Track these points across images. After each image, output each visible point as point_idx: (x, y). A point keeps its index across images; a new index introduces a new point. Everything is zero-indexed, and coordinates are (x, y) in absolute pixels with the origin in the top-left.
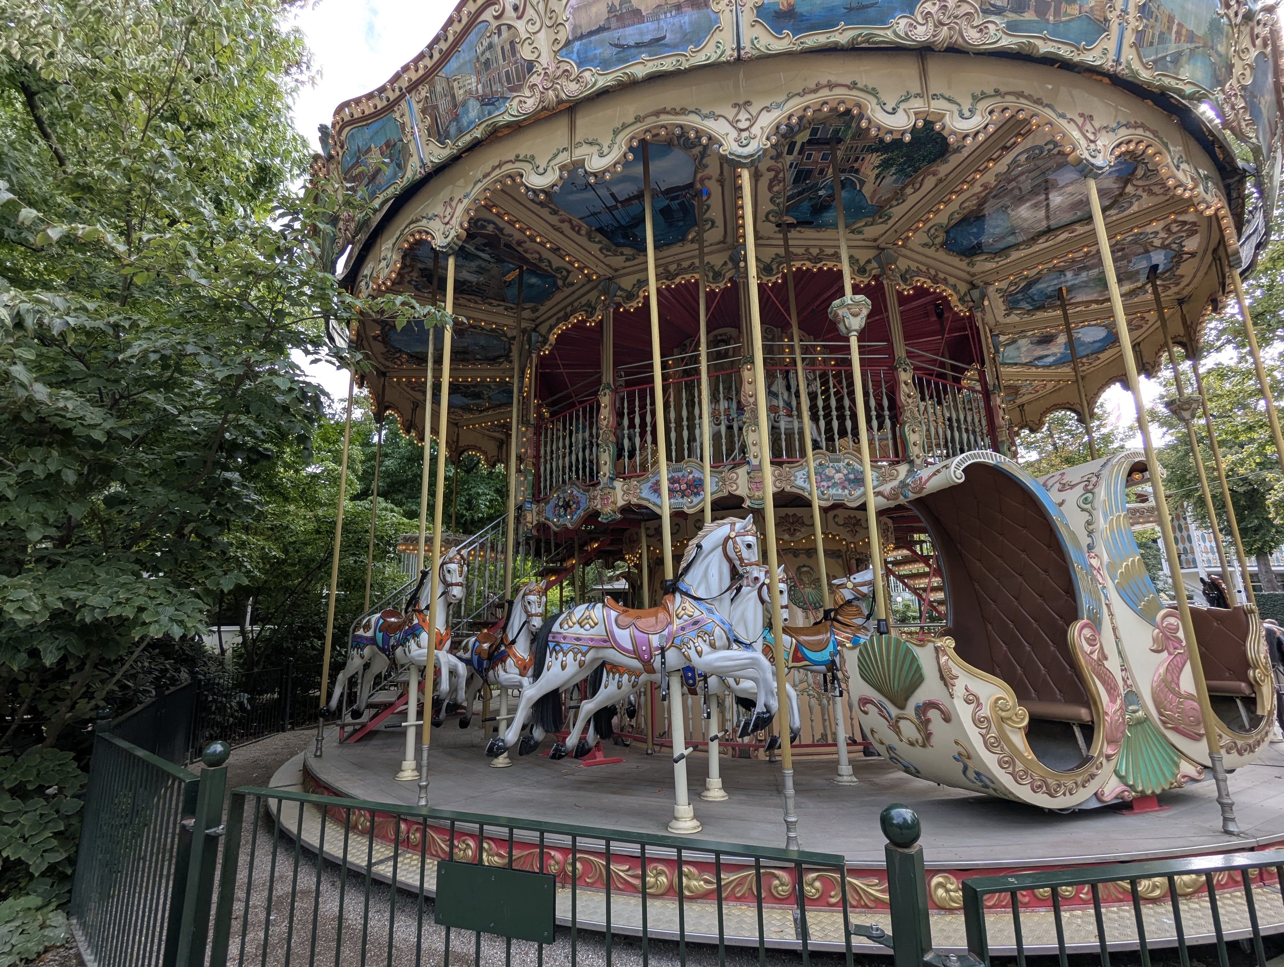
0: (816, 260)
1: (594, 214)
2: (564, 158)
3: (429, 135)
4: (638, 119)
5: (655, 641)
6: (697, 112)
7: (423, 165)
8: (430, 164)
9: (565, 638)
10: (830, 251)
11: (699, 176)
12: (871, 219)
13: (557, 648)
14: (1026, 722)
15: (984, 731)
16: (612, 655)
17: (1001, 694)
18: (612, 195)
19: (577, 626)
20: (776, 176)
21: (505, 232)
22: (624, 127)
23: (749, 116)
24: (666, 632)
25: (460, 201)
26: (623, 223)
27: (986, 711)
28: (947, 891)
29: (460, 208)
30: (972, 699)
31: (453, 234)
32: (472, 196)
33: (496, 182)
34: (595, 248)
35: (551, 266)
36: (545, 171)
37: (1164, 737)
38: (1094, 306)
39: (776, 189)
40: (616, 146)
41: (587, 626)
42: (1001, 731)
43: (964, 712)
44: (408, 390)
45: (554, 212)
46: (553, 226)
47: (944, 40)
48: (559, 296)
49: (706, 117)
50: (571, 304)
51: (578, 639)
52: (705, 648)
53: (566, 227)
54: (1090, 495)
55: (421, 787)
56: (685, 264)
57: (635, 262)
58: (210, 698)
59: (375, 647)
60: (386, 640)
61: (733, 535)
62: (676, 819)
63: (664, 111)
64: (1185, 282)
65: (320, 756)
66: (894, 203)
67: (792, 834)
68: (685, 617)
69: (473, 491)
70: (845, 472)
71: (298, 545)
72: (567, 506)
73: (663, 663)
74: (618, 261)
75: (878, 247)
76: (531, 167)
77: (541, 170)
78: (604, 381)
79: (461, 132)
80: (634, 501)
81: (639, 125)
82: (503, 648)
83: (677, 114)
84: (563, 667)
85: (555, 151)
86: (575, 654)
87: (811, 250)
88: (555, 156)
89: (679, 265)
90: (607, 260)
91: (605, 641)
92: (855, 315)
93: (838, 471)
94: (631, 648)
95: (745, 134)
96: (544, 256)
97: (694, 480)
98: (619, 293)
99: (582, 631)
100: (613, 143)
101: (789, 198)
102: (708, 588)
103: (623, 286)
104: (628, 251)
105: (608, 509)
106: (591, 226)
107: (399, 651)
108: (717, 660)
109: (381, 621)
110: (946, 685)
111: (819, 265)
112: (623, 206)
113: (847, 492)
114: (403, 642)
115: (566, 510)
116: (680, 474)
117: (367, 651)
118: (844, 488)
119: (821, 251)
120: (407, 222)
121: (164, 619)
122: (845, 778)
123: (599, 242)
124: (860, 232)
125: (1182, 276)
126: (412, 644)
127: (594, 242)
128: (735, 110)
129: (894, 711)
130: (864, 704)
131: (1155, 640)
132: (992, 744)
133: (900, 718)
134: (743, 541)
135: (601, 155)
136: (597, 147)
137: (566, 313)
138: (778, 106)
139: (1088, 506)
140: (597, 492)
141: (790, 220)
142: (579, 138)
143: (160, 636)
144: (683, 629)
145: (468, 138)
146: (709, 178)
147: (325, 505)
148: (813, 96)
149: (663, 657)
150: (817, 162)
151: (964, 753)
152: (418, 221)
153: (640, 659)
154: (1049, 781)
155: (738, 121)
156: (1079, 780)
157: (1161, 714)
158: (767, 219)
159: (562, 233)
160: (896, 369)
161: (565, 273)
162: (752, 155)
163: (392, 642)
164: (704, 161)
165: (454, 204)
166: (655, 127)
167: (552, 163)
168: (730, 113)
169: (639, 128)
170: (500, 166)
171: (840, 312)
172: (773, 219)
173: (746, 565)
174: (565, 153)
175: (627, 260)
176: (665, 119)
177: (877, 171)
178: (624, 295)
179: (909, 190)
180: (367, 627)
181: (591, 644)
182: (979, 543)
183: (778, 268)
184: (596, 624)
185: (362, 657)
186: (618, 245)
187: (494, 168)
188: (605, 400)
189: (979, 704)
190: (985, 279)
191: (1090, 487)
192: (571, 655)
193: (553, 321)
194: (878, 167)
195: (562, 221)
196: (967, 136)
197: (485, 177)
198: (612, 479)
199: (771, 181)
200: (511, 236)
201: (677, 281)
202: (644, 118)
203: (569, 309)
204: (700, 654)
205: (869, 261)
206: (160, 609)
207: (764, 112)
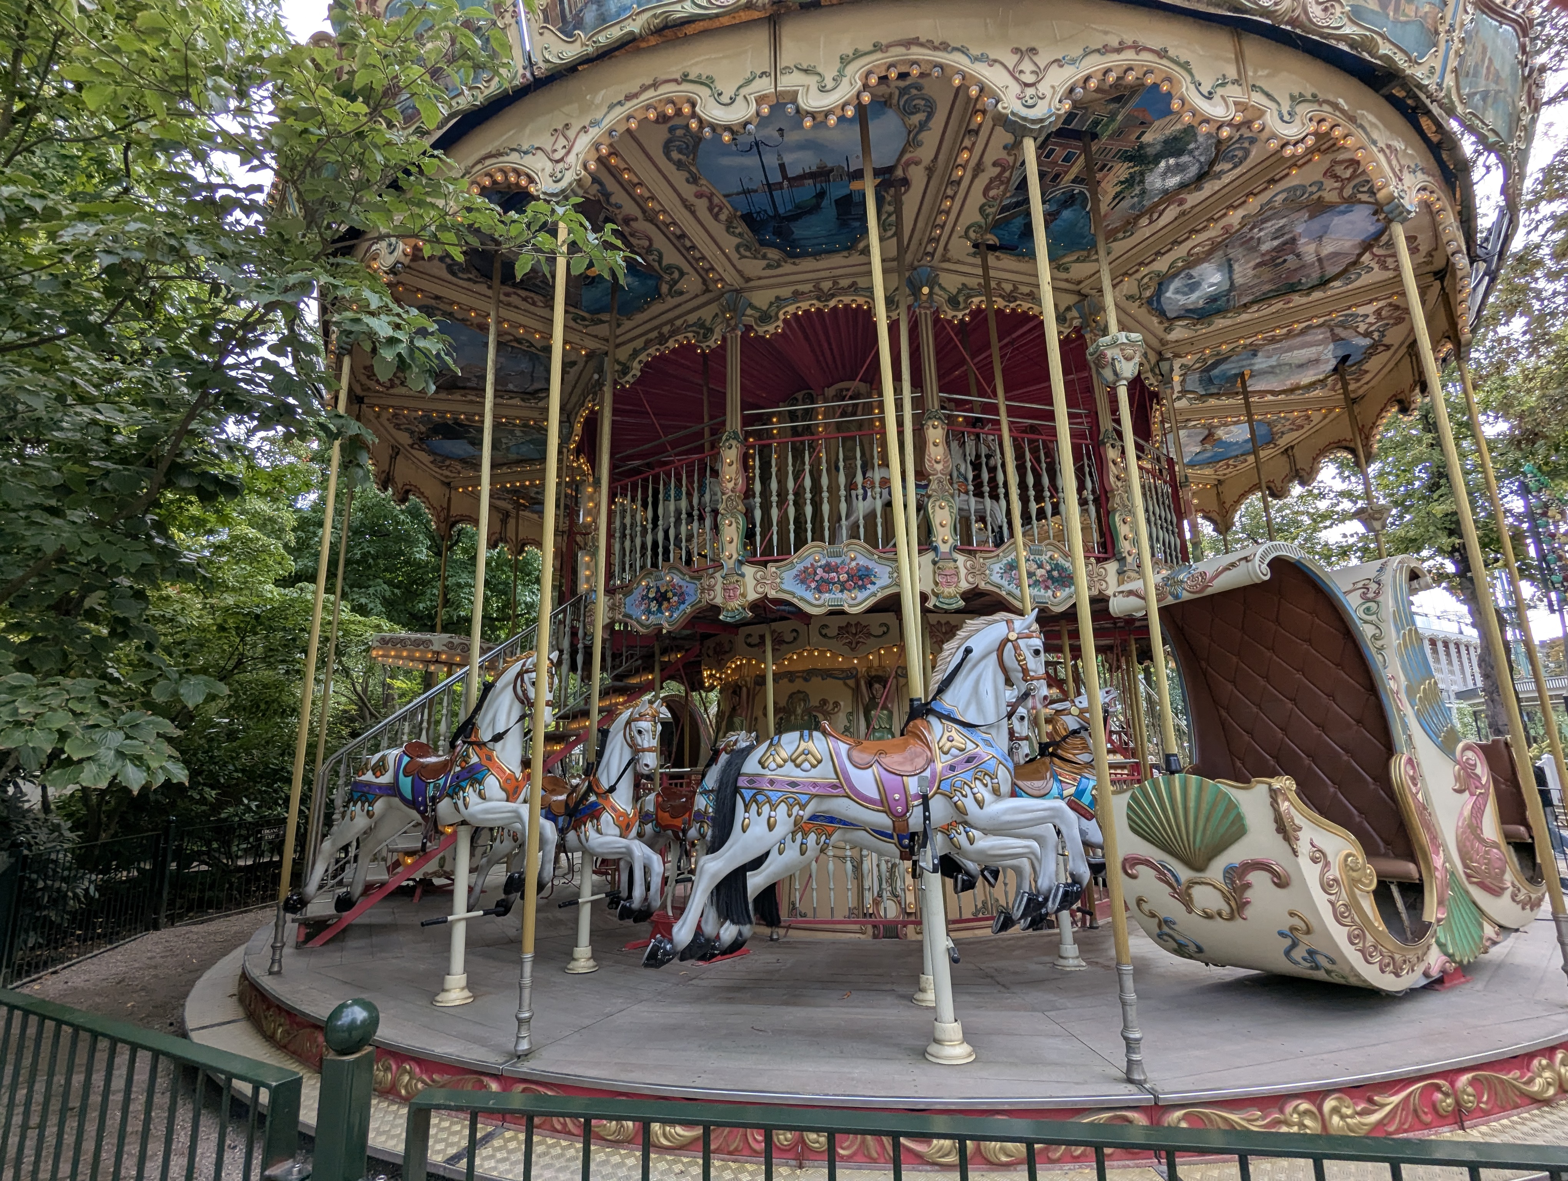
0: (1010, 297)
1: (746, 192)
2: (764, 85)
3: (546, 20)
4: (877, 47)
5: (913, 785)
6: (962, 50)
7: (530, 64)
8: (541, 64)
9: (772, 782)
10: (1025, 290)
11: (907, 156)
12: (1085, 253)
13: (760, 798)
14: (1374, 886)
15: (1333, 898)
16: (844, 807)
17: (1351, 849)
18: (782, 166)
19: (790, 764)
20: (1000, 175)
21: (613, 200)
22: (858, 55)
23: (1034, 68)
24: (927, 773)
25: (584, 129)
26: (781, 211)
27: (1334, 872)
28: (1343, 1117)
29: (583, 143)
30: (1319, 857)
31: (569, 177)
32: (606, 124)
33: (648, 108)
34: (730, 242)
35: (660, 262)
36: (733, 100)
37: (1467, 892)
38: (1269, 397)
39: (992, 193)
40: (845, 81)
41: (806, 765)
42: (1352, 896)
43: (1311, 873)
44: (390, 427)
45: (693, 180)
46: (684, 201)
47: (1285, 13)
48: (657, 308)
49: (976, 59)
50: (671, 322)
51: (794, 784)
52: (985, 794)
53: (701, 205)
54: (1373, 605)
55: (520, 1021)
56: (844, 283)
57: (779, 271)
58: (41, 884)
59: (396, 800)
60: (418, 788)
61: (1013, 636)
62: (937, 1041)
63: (915, 42)
64: (1367, 377)
65: (279, 973)
66: (1121, 235)
67: (1136, 1057)
68: (954, 751)
69: (450, 582)
70: (1048, 568)
71: (188, 646)
72: (662, 598)
73: (926, 818)
74: (754, 267)
75: (1079, 293)
76: (709, 92)
77: (725, 99)
78: (728, 428)
79: (603, 20)
80: (772, 594)
81: (879, 55)
82: (593, 798)
83: (936, 48)
84: (771, 827)
85: (748, 75)
86: (790, 807)
87: (1004, 285)
88: (749, 82)
89: (835, 283)
90: (739, 264)
91: (834, 786)
92: (1128, 359)
93: (1040, 566)
94: (876, 796)
95: (1030, 91)
96: (656, 245)
97: (859, 568)
98: (749, 312)
99: (798, 772)
100: (841, 74)
101: (1004, 209)
102: (980, 709)
103: (756, 302)
104: (773, 254)
105: (735, 604)
106: (736, 210)
107: (444, 806)
108: (1006, 811)
109: (406, 759)
110: (1287, 838)
111: (1012, 305)
112: (791, 186)
113: (1050, 593)
114: (454, 791)
115: (660, 605)
116: (838, 560)
117: (379, 806)
118: (1047, 588)
119: (1015, 288)
120: (483, 152)
121: (107, 755)
122: (1071, 962)
123: (740, 235)
124: (1067, 270)
125: (1366, 372)
126: (471, 794)
127: (733, 234)
128: (1016, 58)
129: (1184, 874)
130: (1133, 866)
131: (1457, 778)
132: (1342, 914)
133: (1193, 883)
134: (1028, 646)
135: (822, 89)
136: (817, 78)
137: (661, 334)
138: (1073, 62)
139: (1373, 618)
140: (718, 580)
141: (992, 239)
142: (787, 58)
143: (103, 785)
144: (952, 768)
145: (615, 33)
146: (917, 163)
147: (234, 589)
148: (1115, 57)
149: (926, 808)
150: (1055, 163)
151: (1302, 925)
152: (500, 154)
153: (890, 812)
154: (1397, 956)
155: (1021, 72)
156: (1420, 953)
157: (1466, 866)
158: (966, 236)
159: (693, 213)
160: (1104, 444)
161: (676, 275)
162: (1042, 120)
163: (430, 792)
164: (920, 137)
165: (571, 134)
166: (904, 62)
167: (744, 91)
168: (1011, 60)
169: (879, 60)
170: (655, 85)
171: (1109, 353)
172: (972, 235)
173: (1033, 678)
174: (765, 80)
175: (769, 266)
176: (917, 53)
177: (1118, 189)
178: (757, 315)
179: (1144, 221)
180: (380, 768)
181: (814, 791)
182: (1235, 659)
183: (965, 301)
184: (819, 762)
185: (370, 815)
186: (763, 243)
187: (644, 88)
188: (730, 455)
189: (1327, 864)
190: (1176, 350)
191: (1371, 595)
192: (783, 808)
193: (639, 343)
194: (1122, 183)
195: (699, 195)
196: (1287, 144)
197: (628, 98)
198: (741, 563)
199: (991, 180)
200: (620, 207)
201: (832, 303)
202: (889, 46)
203: (666, 329)
204: (980, 804)
205: (1068, 309)
206: (97, 735)
207: (1055, 65)
